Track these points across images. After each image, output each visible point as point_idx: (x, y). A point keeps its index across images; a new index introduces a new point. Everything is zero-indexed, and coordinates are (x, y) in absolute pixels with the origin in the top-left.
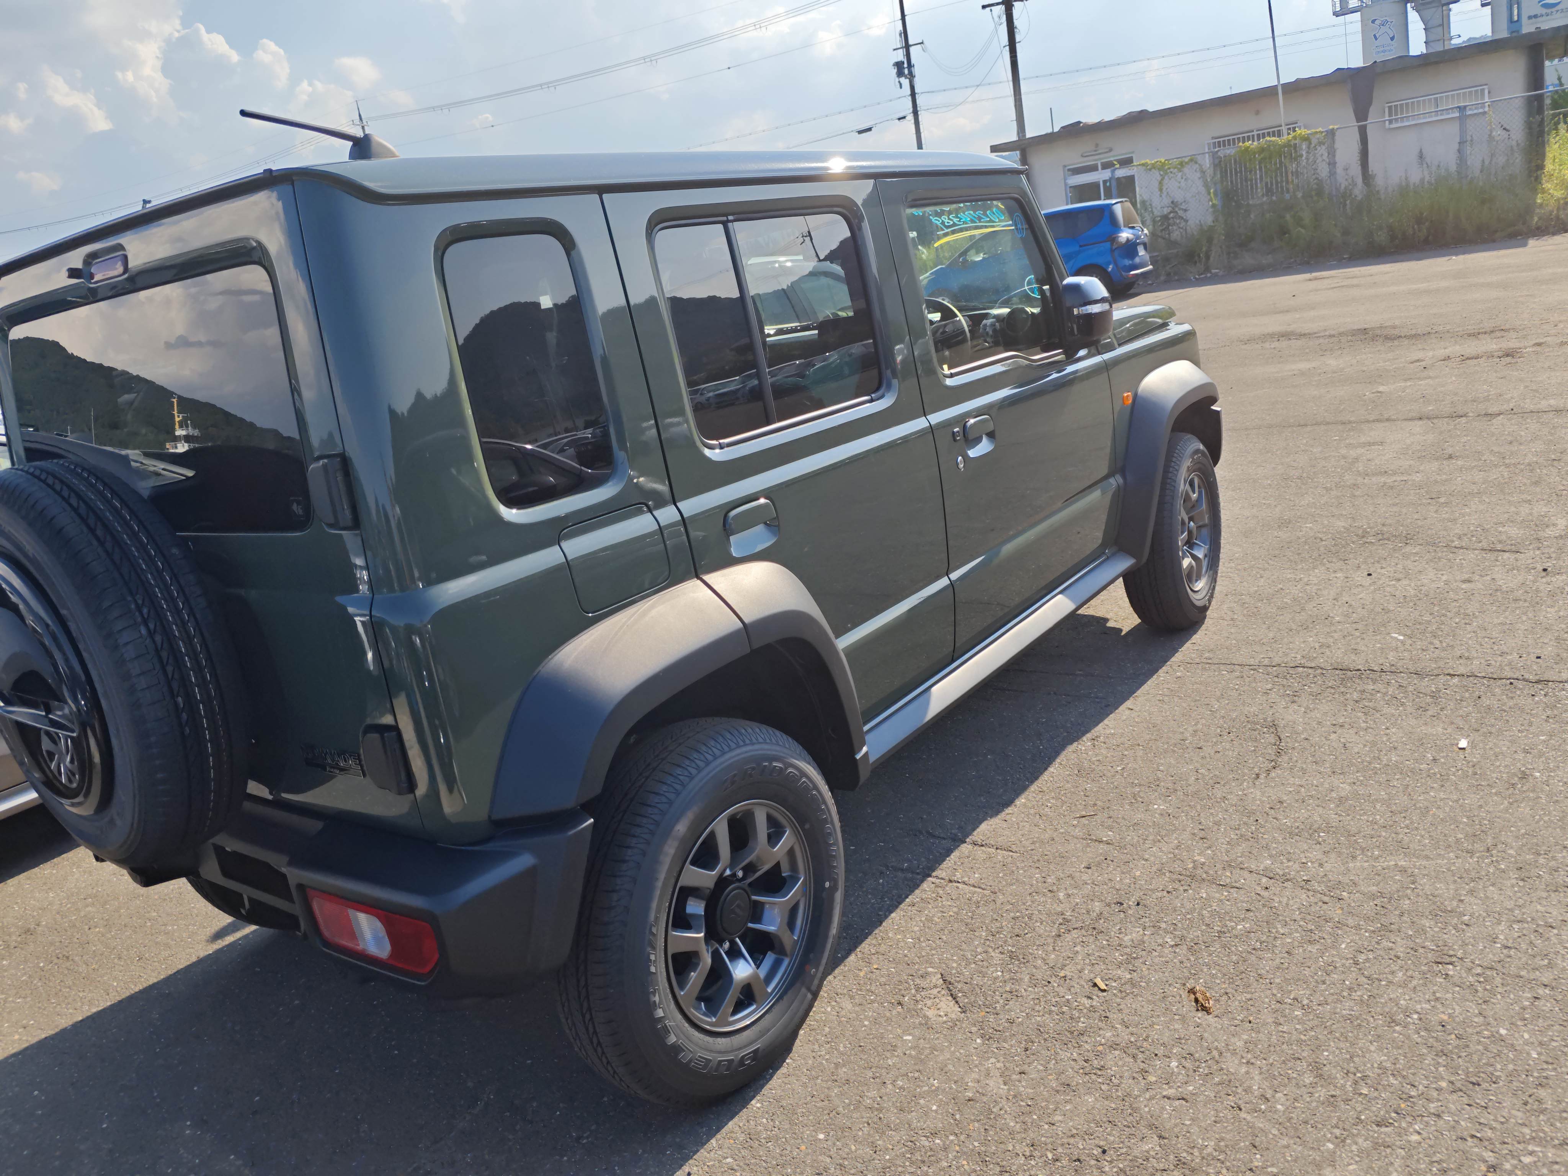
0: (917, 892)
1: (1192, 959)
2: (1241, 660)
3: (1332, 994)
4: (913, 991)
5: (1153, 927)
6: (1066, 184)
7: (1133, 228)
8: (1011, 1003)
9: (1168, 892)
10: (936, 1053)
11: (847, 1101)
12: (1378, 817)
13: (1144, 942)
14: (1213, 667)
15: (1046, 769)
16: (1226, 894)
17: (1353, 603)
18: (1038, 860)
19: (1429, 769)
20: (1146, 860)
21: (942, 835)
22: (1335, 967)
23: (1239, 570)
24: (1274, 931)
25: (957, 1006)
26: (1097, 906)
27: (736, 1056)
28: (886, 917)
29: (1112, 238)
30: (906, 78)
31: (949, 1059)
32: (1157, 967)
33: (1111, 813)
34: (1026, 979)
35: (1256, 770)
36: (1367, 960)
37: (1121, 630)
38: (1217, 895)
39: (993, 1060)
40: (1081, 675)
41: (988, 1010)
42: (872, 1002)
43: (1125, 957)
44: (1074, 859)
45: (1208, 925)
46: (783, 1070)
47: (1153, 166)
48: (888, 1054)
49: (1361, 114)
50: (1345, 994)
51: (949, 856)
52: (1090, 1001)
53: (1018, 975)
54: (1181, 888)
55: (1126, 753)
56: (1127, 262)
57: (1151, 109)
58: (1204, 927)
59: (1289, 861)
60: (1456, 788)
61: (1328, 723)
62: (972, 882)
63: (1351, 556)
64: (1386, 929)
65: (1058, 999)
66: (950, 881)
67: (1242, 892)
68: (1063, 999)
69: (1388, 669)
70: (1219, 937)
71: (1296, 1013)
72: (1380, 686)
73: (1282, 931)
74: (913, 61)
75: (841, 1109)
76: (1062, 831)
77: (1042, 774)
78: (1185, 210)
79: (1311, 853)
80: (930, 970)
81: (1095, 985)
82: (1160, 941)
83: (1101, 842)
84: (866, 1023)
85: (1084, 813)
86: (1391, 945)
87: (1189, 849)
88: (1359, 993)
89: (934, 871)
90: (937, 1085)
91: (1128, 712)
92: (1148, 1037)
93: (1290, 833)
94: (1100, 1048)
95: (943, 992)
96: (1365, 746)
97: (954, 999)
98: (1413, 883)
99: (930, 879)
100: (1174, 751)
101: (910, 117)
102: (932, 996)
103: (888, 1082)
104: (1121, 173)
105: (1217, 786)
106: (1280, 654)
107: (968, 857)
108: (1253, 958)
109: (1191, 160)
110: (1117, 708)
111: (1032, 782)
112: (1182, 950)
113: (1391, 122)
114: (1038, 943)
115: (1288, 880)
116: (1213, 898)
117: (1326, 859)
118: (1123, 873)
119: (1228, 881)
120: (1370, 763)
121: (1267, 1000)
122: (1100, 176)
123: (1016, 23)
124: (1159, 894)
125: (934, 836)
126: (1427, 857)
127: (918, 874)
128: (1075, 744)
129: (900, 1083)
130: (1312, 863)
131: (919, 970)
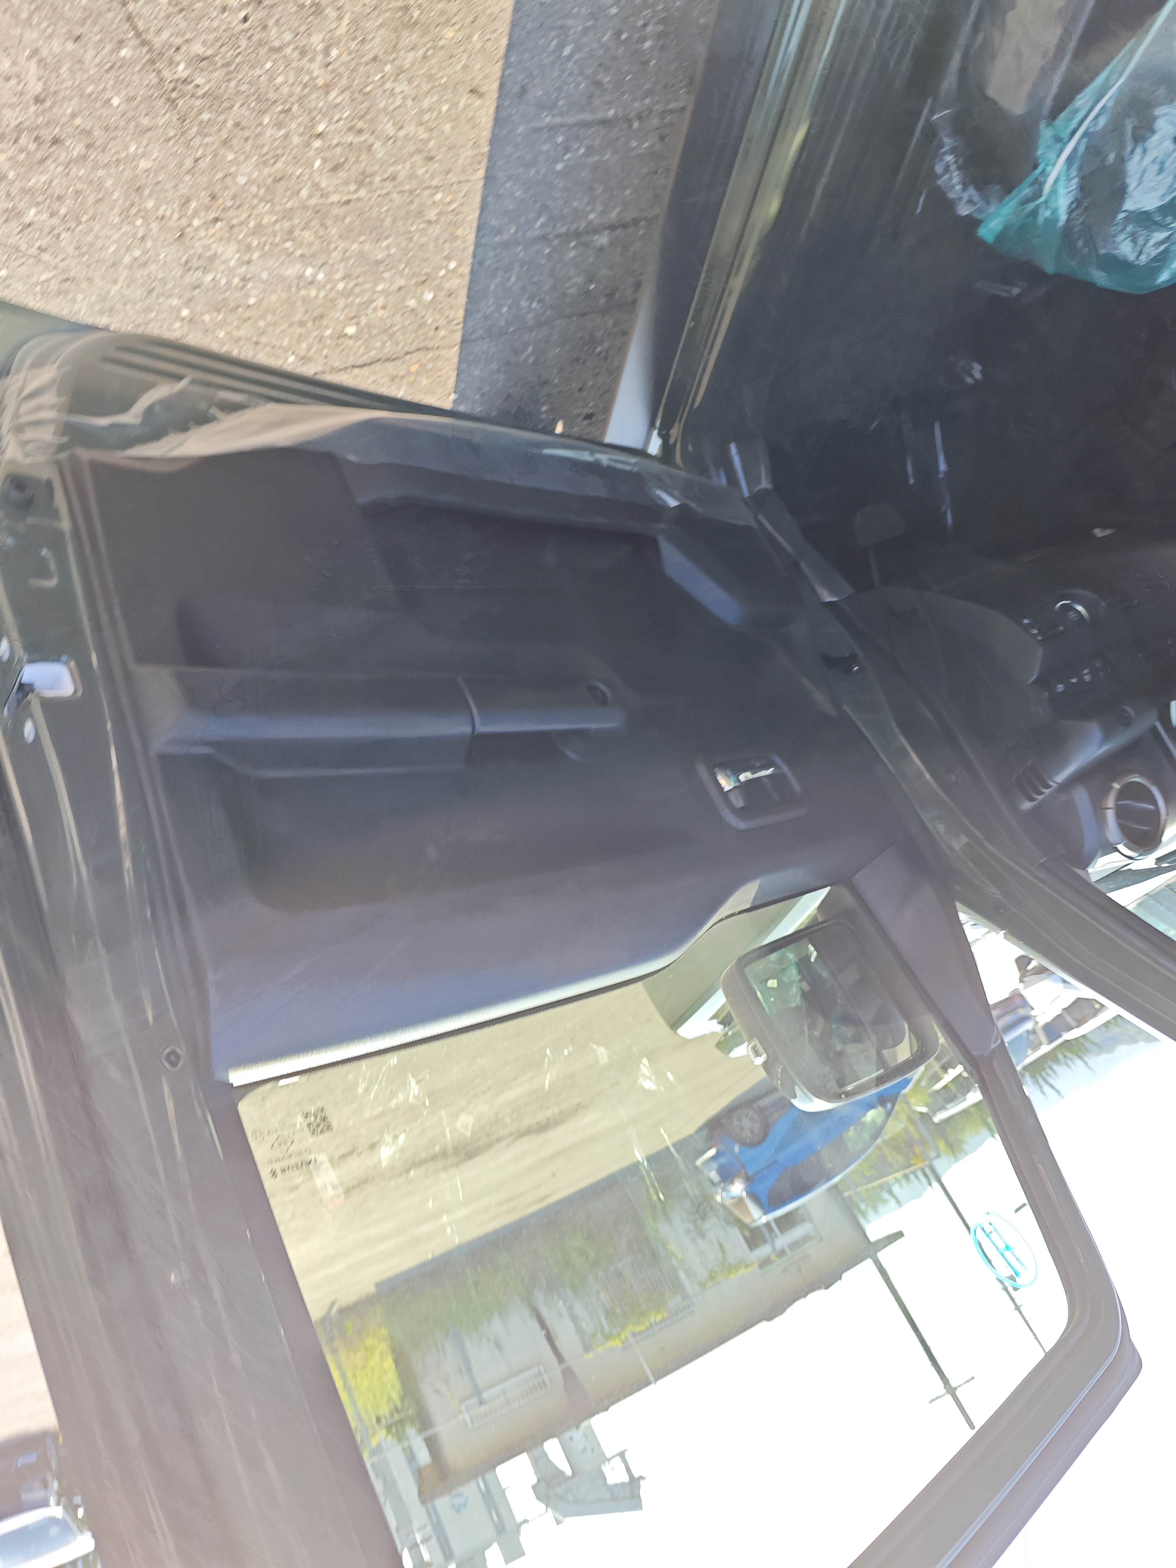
7: (733, 1197)
29: (749, 1180)
47: (737, 1267)
49: (568, 1374)
56: (723, 1160)
78: (688, 1231)
104: (764, 1250)
109: (705, 1284)
113: (540, 1373)
122: (782, 1241)
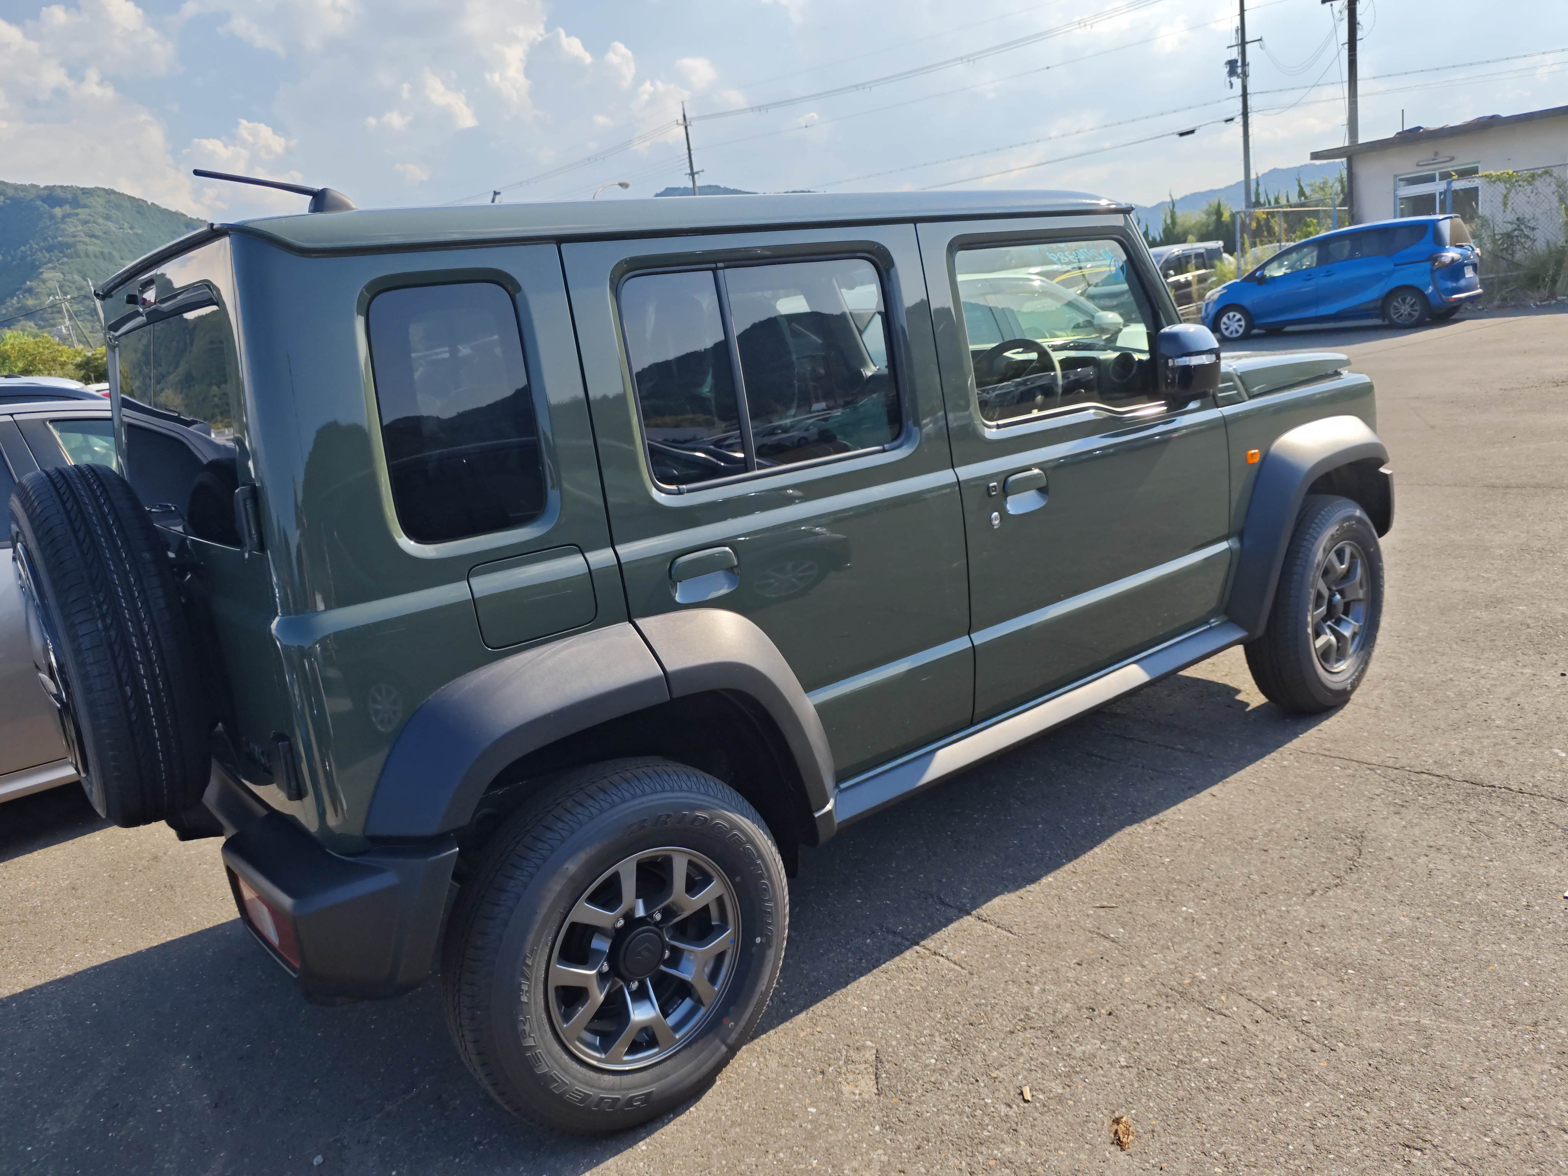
0: (897, 958)
1: (1136, 1085)
2: (1364, 757)
3: (1267, 1157)
4: (841, 1063)
5: (1113, 1041)
6: (1395, 196)
7: (1461, 247)
8: (928, 1094)
9: (1149, 1006)
10: (830, 1131)
11: (724, 1162)
12: (1425, 963)
13: (1095, 1057)
14: (1328, 760)
15: (1092, 848)
16: (1209, 1019)
17: (1526, 706)
18: (1033, 947)
19: (1516, 916)
20: (1144, 966)
21: (951, 903)
22: (1286, 1127)
23: (1413, 652)
24: (1239, 1071)
25: (875, 1086)
26: (1067, 1008)
27: (623, 1096)
28: (855, 979)
29: (1433, 258)
30: (1238, 77)
31: (839, 1141)
32: (1094, 1087)
33: (1134, 908)
34: (957, 1072)
35: (1315, 885)
36: (1327, 1126)
37: (1247, 705)
38: (1199, 1019)
39: (880, 1152)
40: (1181, 750)
41: (902, 1097)
42: (798, 1065)
43: (1067, 1069)
44: (1070, 952)
45: (1172, 1051)
46: (683, 1118)
47: (1499, 178)
48: (785, 1123)
50: (1282, 1160)
51: (946, 926)
52: (1008, 1109)
53: (950, 1066)
54: (1165, 1005)
55: (1183, 844)
56: (1451, 285)
57: (1504, 114)
58: (1166, 1053)
59: (1297, 995)
60: (1536, 944)
61: (1425, 844)
62: (956, 958)
63: (1554, 650)
64: (1368, 1094)
65: (976, 1101)
66: (935, 953)
67: (1227, 1021)
68: (982, 1102)
69: (1529, 790)
70: (1177, 1067)
71: (1217, 1169)
72: (1508, 810)
73: (1248, 1073)
74: (1249, 59)
75: (715, 1169)
76: (1073, 919)
77: (1084, 853)
78: (1533, 229)
79: (1327, 991)
80: (869, 1043)
81: (1022, 1093)
82: (1113, 1059)
83: (1106, 937)
84: (781, 1086)
85: (1105, 904)
86: (1363, 1113)
87: (1195, 963)
88: (1297, 1162)
89: (923, 939)
90: (814, 1165)
91: (1209, 798)
92: (1046, 1161)
93: (1316, 964)
94: (992, 1163)
95: (871, 1070)
96: (1454, 876)
97: (877, 1078)
98: (1425, 1047)
99: (917, 948)
100: (1236, 849)
101: (1239, 120)
102: (857, 1071)
103: (771, 1152)
104: (1459, 185)
105: (1263, 896)
106: (1411, 755)
107: (965, 931)
108: (1202, 1097)
109: (1546, 172)
110: (1199, 792)
111: (1070, 860)
112: (1131, 1074)
114: (987, 1036)
115: (1285, 1017)
116: (1194, 1022)
117: (1341, 1001)
118: (1112, 977)
119: (1220, 1005)
120: (1449, 897)
121: (1192, 1148)
122: (1437, 187)
123: (1359, 18)
124: (1137, 1007)
125: (942, 903)
126: (1458, 1020)
127: (908, 940)
128: (1135, 826)
129: (781, 1155)
130: (1323, 1002)
131: (857, 1041)
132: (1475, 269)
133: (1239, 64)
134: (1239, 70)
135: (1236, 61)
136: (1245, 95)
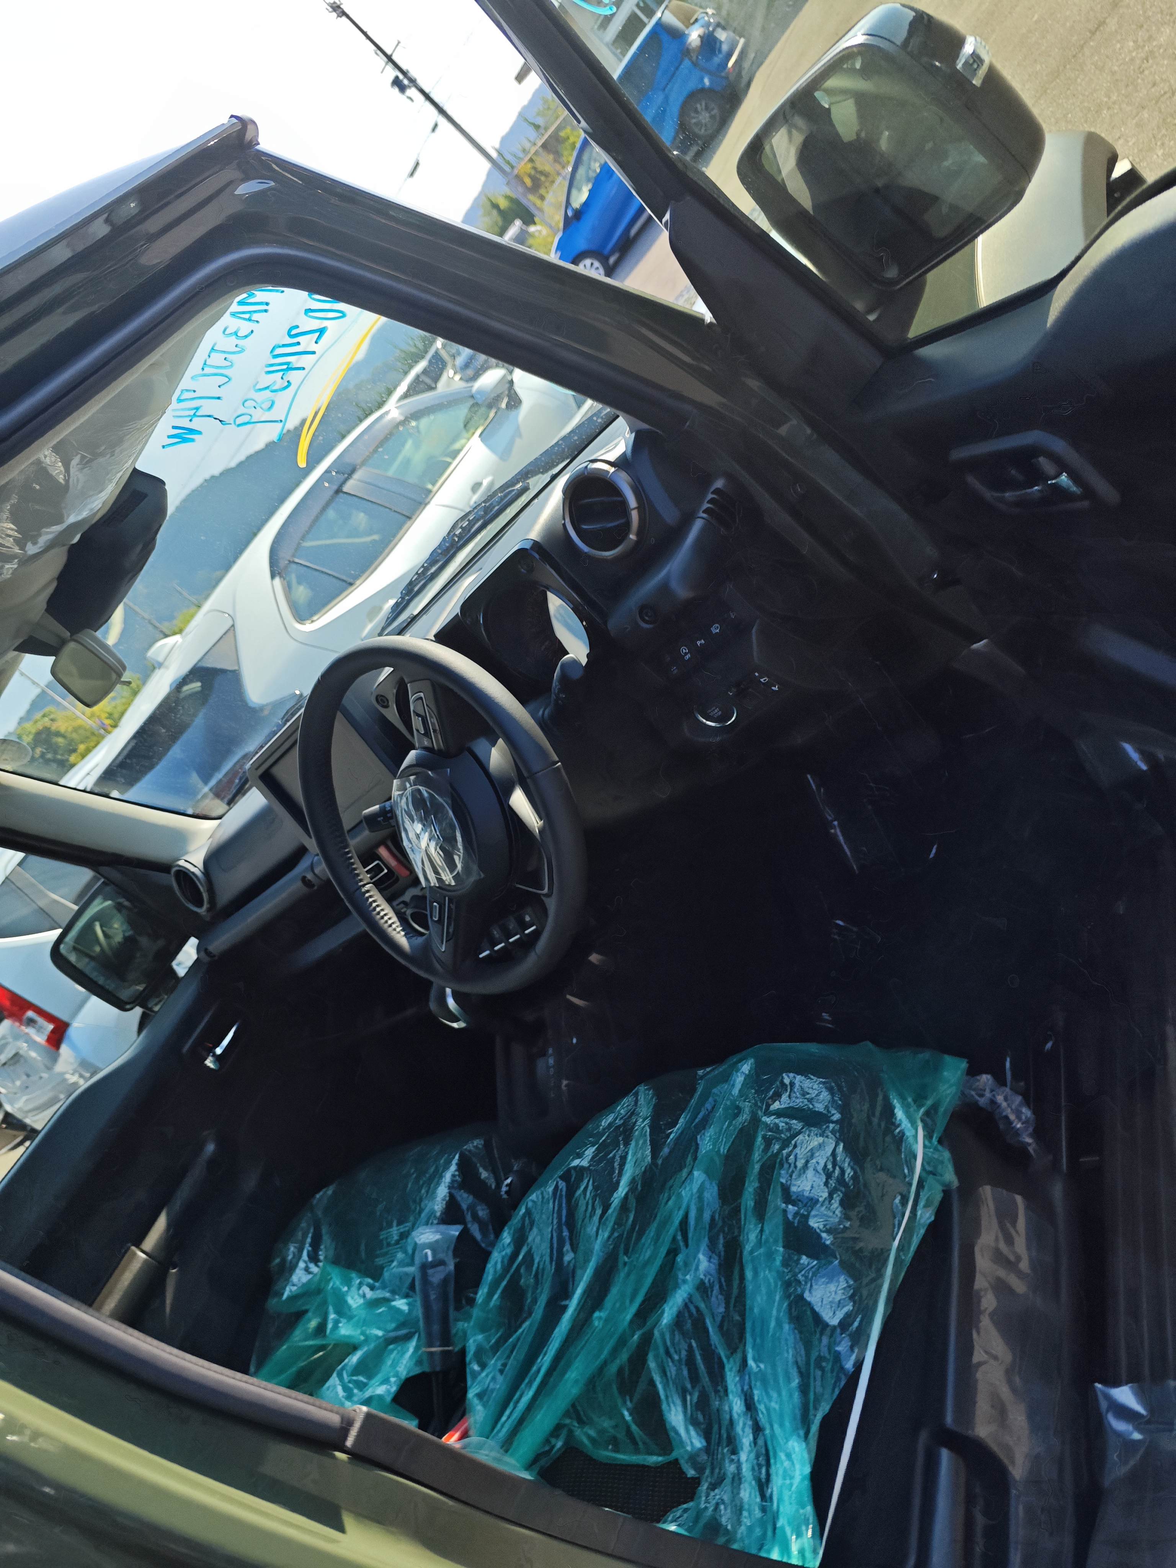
6: (607, 45)
7: (696, 20)
30: (409, 87)
74: (404, 67)
101: (442, 121)
132: (724, 28)
133: (401, 77)
134: (406, 82)
135: (397, 77)
136: (427, 97)
